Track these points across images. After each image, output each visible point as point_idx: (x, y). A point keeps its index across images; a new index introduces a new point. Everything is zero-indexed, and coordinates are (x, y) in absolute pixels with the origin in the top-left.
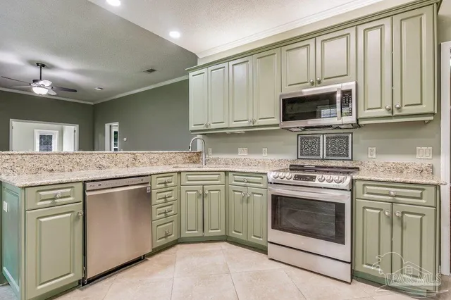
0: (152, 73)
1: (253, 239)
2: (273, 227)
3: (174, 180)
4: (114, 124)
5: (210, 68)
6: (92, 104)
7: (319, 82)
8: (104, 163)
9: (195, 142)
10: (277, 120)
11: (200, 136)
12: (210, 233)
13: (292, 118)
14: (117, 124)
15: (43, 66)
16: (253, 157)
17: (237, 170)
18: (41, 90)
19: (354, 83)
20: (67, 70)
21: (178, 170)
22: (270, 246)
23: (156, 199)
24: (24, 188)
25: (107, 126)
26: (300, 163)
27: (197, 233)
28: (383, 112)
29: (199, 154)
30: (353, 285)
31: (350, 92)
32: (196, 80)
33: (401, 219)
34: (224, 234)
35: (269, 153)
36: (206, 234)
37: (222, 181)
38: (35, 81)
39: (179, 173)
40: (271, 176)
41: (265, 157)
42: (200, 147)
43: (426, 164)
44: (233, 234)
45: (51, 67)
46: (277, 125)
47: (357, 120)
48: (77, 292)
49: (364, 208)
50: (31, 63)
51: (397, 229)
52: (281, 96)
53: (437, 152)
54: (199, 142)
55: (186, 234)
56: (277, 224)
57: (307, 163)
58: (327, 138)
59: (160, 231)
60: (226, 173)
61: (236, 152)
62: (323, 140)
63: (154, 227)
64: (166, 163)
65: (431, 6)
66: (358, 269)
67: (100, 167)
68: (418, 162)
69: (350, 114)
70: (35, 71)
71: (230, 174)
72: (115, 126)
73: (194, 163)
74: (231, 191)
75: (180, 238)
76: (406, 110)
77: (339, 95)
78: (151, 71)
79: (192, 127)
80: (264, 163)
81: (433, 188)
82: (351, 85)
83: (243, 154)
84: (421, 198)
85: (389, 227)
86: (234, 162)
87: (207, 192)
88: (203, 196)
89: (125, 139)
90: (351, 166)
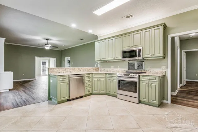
0: (83, 40)
1: (113, 93)
2: (119, 89)
3: (91, 75)
4: (68, 58)
5: (101, 41)
6: (60, 50)
7: (133, 47)
8: (71, 71)
9: (97, 65)
10: (121, 58)
11: (98, 63)
12: (101, 92)
13: (125, 58)
14: (70, 57)
15: (48, 39)
16: (115, 69)
17: (109, 73)
18: (47, 48)
19: (142, 47)
20: (55, 41)
21: (92, 73)
22: (118, 95)
23: (86, 81)
24: (58, 76)
25: (66, 58)
26: (129, 71)
27: (97, 92)
28: (149, 56)
29: (98, 68)
30: (139, 104)
31: (140, 50)
32: (97, 45)
33: (151, 85)
34: (105, 92)
35: (120, 68)
36: (100, 92)
37: (105, 76)
38: (45, 45)
39: (92, 74)
40: (118, 74)
41: (119, 69)
42: (99, 66)
43: (164, 71)
44: (108, 92)
45: (50, 40)
46: (121, 59)
47: (143, 58)
48: (67, 103)
49: (142, 83)
50: (44, 39)
51: (150, 88)
52: (122, 51)
53: (167, 68)
54: (98, 65)
55: (94, 92)
56: (120, 88)
57: (131, 71)
58: (137, 63)
59: (87, 90)
60: (106, 74)
61: (110, 68)
62: (136, 64)
63: (85, 89)
64: (88, 71)
65: (161, 26)
66: (141, 100)
67: (70, 72)
68: (162, 70)
69: (140, 56)
70: (46, 41)
71: (107, 74)
72: (69, 58)
73: (97, 71)
74: (107, 79)
75: (93, 93)
76: (156, 55)
77: (137, 51)
78: (83, 39)
79: (96, 60)
80: (119, 71)
81: (158, 77)
82: (141, 48)
83: (112, 68)
84: (155, 80)
85: (148, 88)
86: (109, 71)
87: (100, 80)
88: (99, 81)
89: (72, 63)
90: (144, 72)
